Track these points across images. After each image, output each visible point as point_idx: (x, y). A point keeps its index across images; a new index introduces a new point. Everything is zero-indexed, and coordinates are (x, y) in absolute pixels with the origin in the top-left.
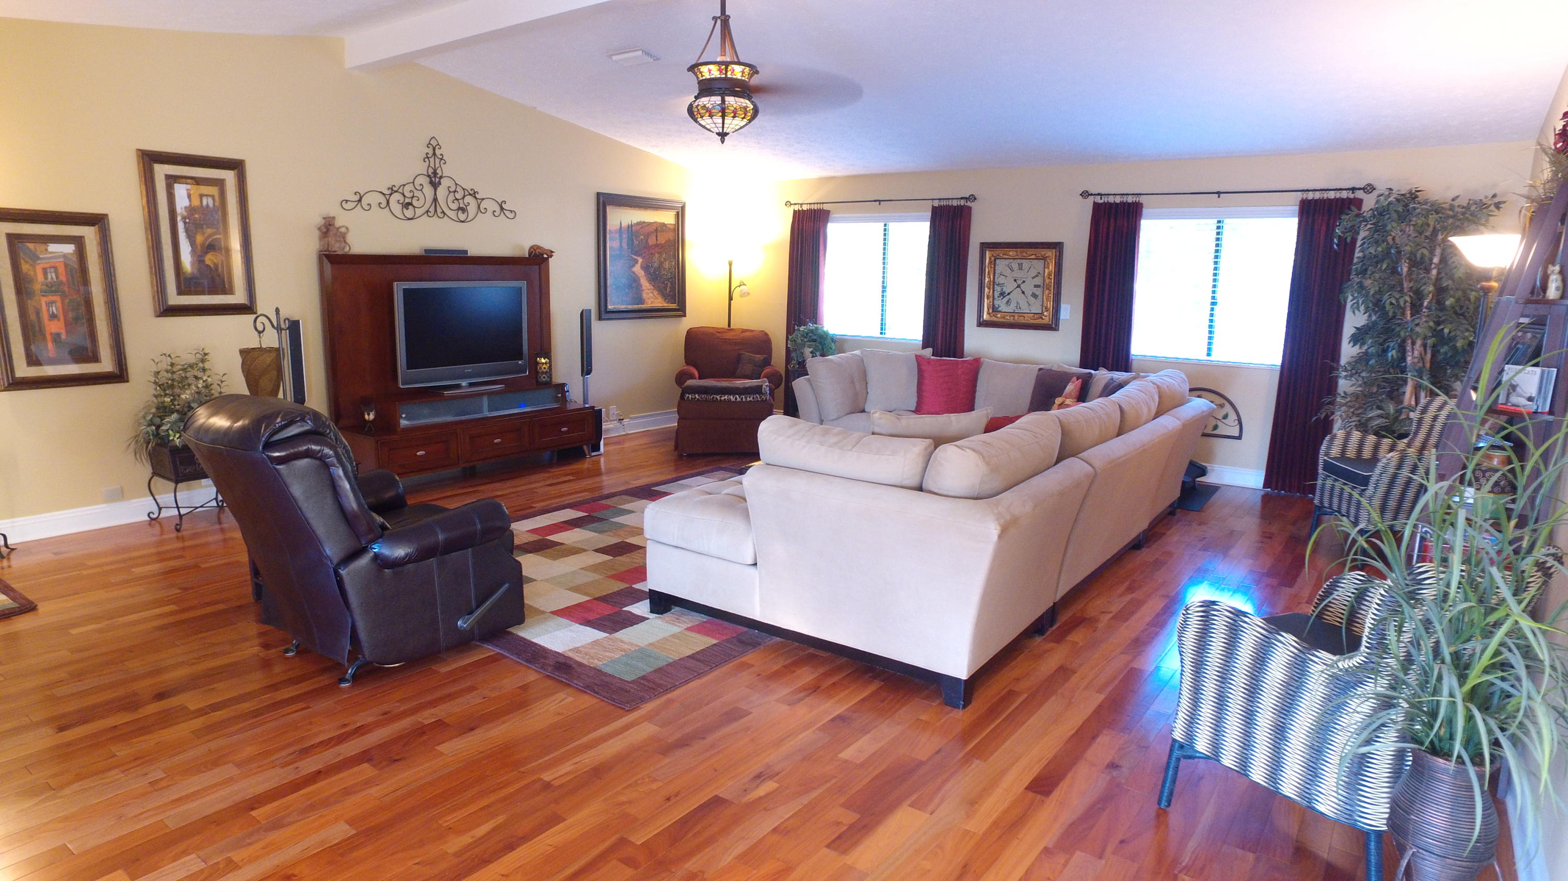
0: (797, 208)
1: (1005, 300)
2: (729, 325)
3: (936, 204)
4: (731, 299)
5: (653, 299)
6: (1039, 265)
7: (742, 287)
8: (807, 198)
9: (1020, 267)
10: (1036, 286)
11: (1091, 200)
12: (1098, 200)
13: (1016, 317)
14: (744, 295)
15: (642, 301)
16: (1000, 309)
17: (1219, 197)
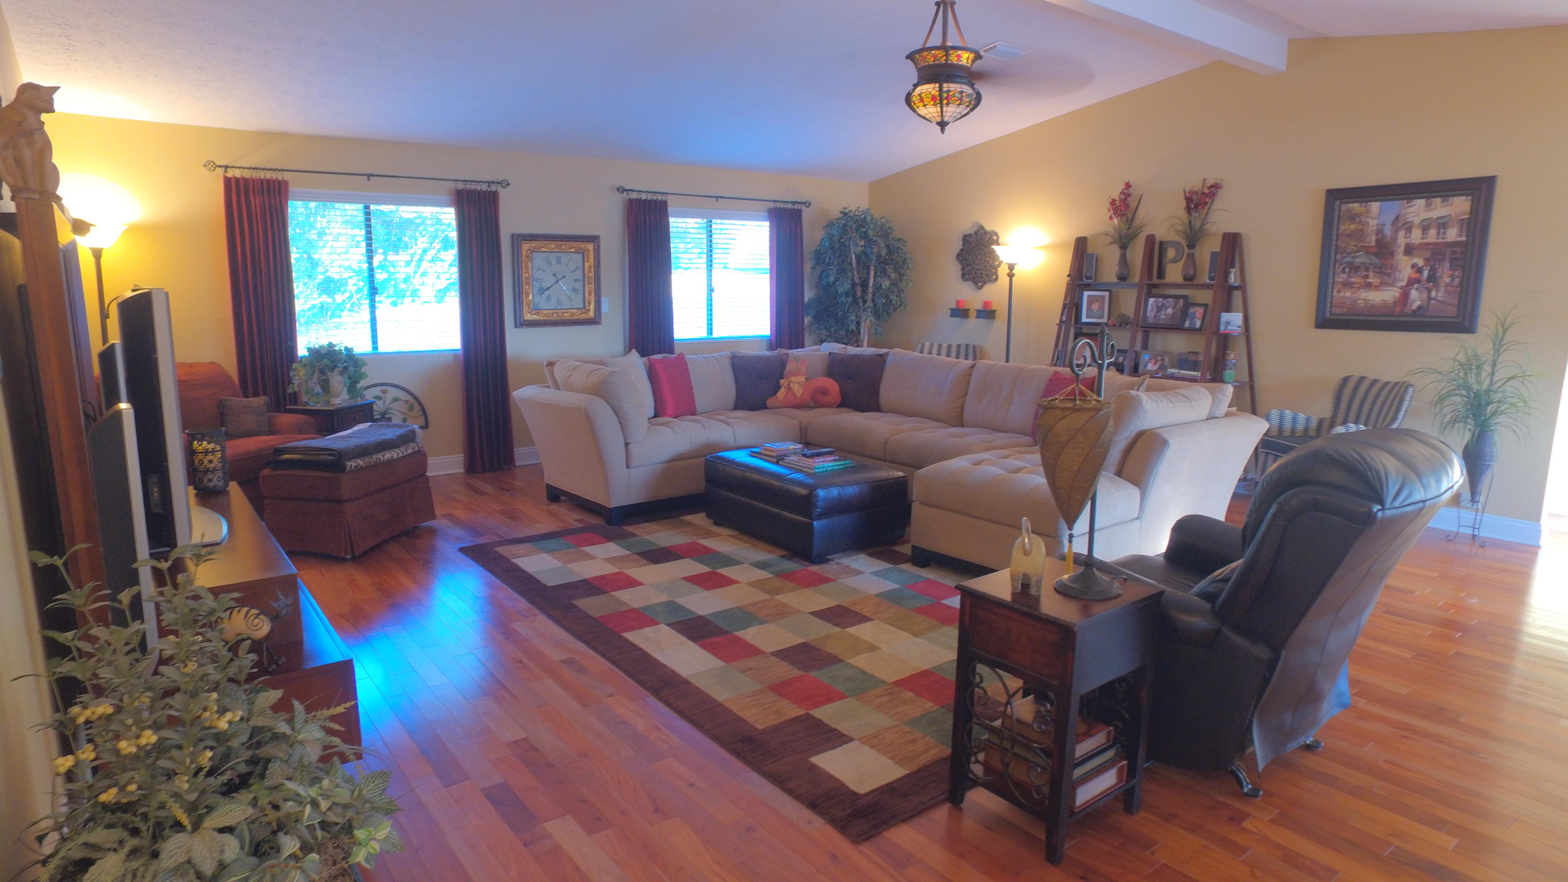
1: (544, 296)
3: (461, 186)
6: (578, 258)
9: (559, 261)
10: (575, 280)
11: (624, 196)
12: (631, 196)
13: (558, 315)
16: (540, 307)
17: (717, 201)
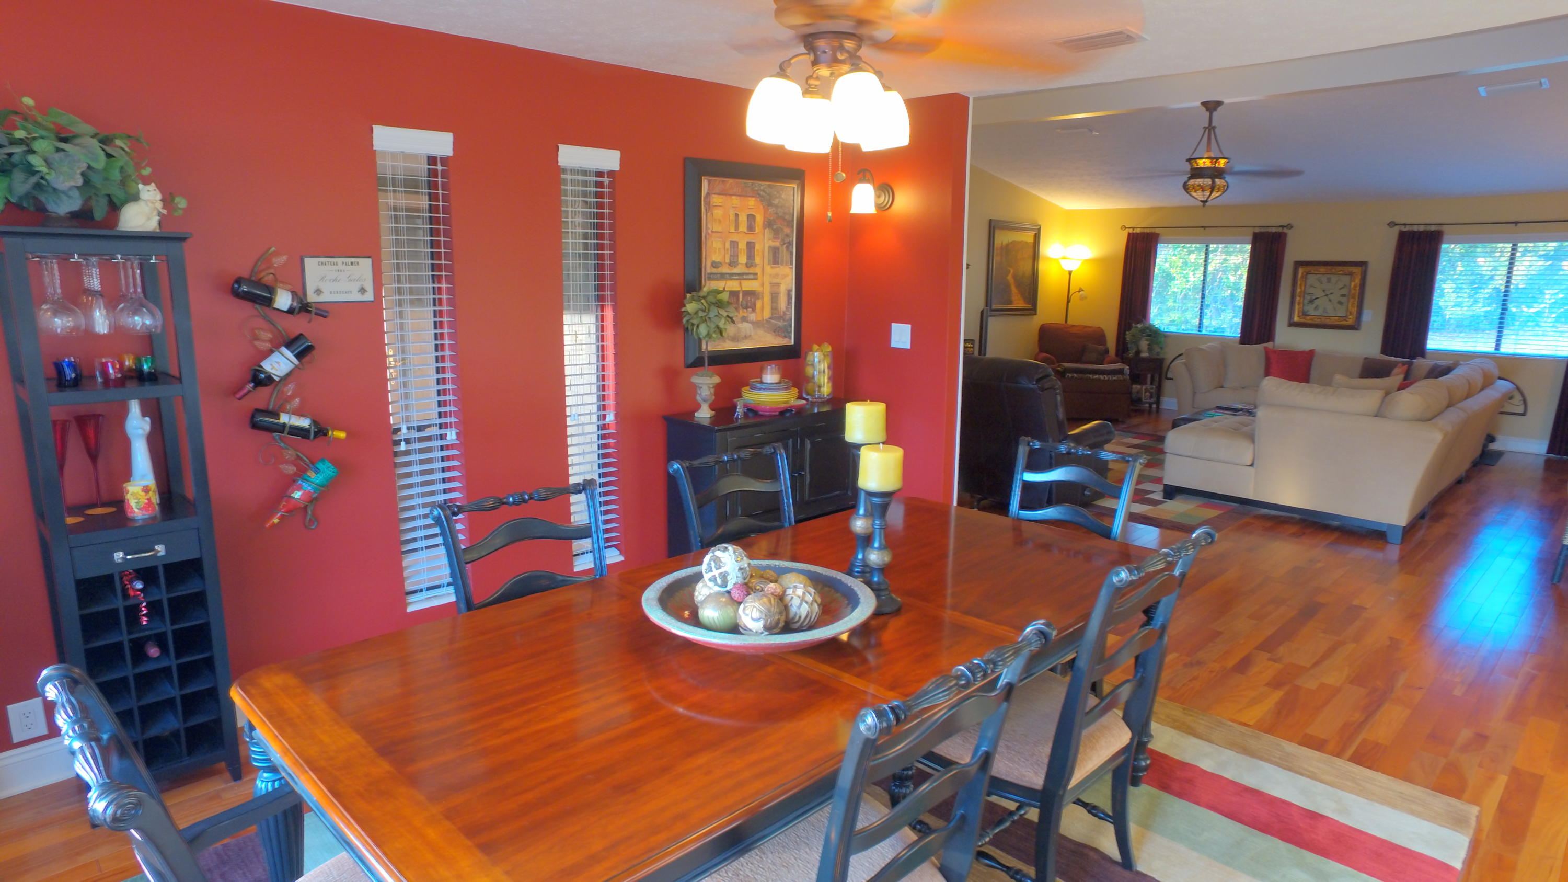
0: (1131, 231)
1: (1314, 306)
2: (1066, 322)
3: (1257, 230)
4: (1068, 301)
5: (1019, 303)
6: (1346, 279)
7: (1081, 292)
8: (1141, 224)
9: (1329, 281)
10: (1343, 296)
11: (1397, 229)
12: (1403, 229)
13: (1323, 320)
14: (1082, 298)
15: (1010, 302)
16: (1308, 313)
17: (1516, 226)
